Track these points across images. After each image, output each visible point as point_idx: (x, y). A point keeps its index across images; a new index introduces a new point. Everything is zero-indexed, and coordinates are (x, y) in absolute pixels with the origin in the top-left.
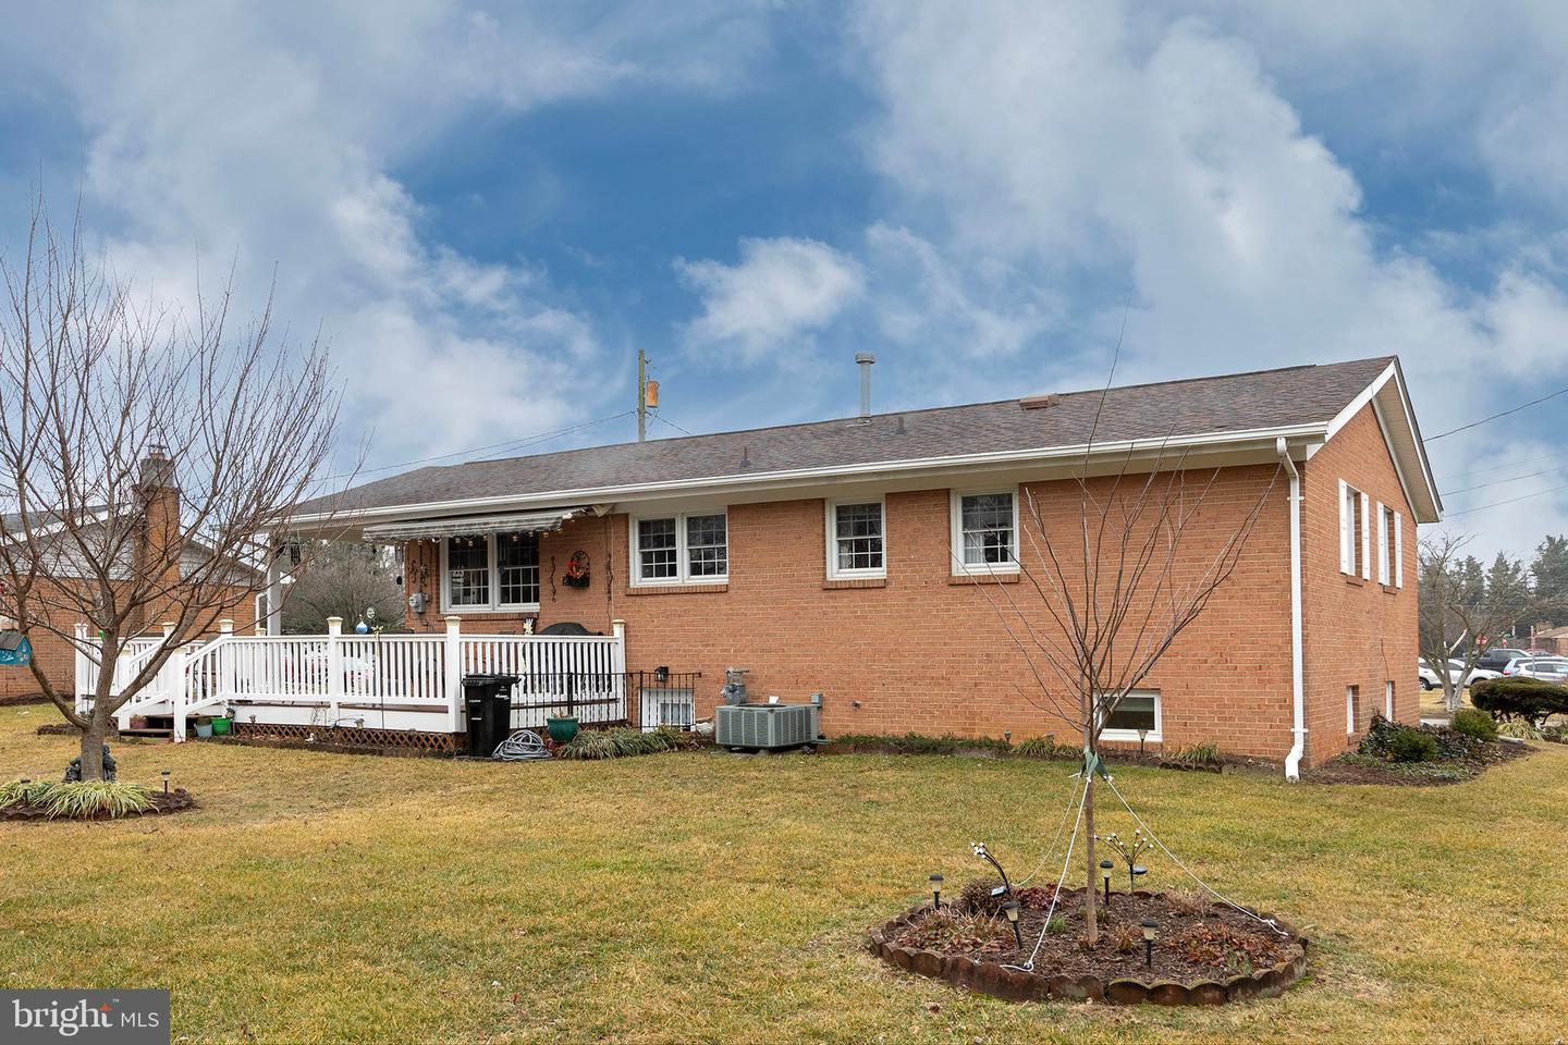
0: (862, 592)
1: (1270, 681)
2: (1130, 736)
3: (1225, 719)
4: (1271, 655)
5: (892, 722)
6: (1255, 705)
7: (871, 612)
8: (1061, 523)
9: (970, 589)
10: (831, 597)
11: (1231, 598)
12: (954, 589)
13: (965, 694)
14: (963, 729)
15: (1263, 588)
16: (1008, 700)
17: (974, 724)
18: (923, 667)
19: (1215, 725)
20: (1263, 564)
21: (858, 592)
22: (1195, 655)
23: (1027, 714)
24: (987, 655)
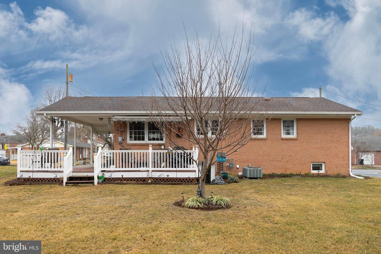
0: (261, 141)
1: (345, 160)
2: (316, 172)
3: (337, 168)
4: (345, 155)
5: (268, 170)
6: (342, 165)
7: (263, 145)
8: (306, 127)
9: (286, 141)
10: (253, 142)
11: (338, 144)
12: (282, 141)
13: (285, 164)
14: (284, 172)
15: (344, 142)
16: (294, 165)
17: (287, 170)
18: (275, 158)
19: (335, 169)
20: (344, 138)
21: (260, 140)
22: (332, 155)
23: (298, 168)
24: (290, 155)
